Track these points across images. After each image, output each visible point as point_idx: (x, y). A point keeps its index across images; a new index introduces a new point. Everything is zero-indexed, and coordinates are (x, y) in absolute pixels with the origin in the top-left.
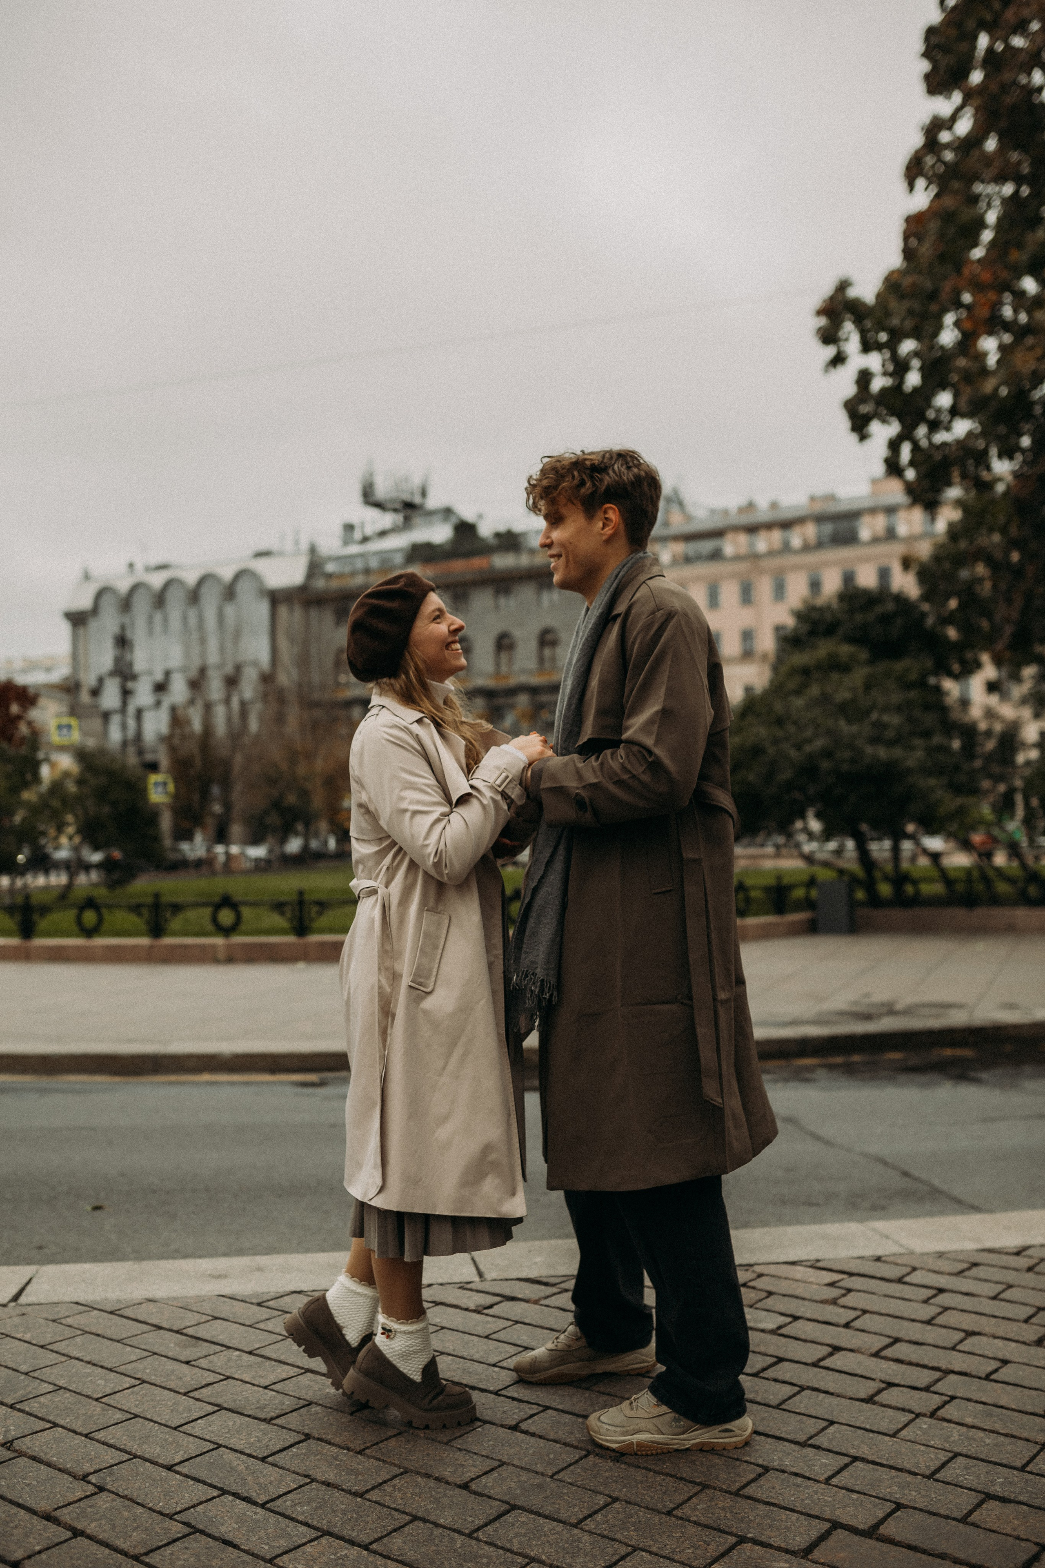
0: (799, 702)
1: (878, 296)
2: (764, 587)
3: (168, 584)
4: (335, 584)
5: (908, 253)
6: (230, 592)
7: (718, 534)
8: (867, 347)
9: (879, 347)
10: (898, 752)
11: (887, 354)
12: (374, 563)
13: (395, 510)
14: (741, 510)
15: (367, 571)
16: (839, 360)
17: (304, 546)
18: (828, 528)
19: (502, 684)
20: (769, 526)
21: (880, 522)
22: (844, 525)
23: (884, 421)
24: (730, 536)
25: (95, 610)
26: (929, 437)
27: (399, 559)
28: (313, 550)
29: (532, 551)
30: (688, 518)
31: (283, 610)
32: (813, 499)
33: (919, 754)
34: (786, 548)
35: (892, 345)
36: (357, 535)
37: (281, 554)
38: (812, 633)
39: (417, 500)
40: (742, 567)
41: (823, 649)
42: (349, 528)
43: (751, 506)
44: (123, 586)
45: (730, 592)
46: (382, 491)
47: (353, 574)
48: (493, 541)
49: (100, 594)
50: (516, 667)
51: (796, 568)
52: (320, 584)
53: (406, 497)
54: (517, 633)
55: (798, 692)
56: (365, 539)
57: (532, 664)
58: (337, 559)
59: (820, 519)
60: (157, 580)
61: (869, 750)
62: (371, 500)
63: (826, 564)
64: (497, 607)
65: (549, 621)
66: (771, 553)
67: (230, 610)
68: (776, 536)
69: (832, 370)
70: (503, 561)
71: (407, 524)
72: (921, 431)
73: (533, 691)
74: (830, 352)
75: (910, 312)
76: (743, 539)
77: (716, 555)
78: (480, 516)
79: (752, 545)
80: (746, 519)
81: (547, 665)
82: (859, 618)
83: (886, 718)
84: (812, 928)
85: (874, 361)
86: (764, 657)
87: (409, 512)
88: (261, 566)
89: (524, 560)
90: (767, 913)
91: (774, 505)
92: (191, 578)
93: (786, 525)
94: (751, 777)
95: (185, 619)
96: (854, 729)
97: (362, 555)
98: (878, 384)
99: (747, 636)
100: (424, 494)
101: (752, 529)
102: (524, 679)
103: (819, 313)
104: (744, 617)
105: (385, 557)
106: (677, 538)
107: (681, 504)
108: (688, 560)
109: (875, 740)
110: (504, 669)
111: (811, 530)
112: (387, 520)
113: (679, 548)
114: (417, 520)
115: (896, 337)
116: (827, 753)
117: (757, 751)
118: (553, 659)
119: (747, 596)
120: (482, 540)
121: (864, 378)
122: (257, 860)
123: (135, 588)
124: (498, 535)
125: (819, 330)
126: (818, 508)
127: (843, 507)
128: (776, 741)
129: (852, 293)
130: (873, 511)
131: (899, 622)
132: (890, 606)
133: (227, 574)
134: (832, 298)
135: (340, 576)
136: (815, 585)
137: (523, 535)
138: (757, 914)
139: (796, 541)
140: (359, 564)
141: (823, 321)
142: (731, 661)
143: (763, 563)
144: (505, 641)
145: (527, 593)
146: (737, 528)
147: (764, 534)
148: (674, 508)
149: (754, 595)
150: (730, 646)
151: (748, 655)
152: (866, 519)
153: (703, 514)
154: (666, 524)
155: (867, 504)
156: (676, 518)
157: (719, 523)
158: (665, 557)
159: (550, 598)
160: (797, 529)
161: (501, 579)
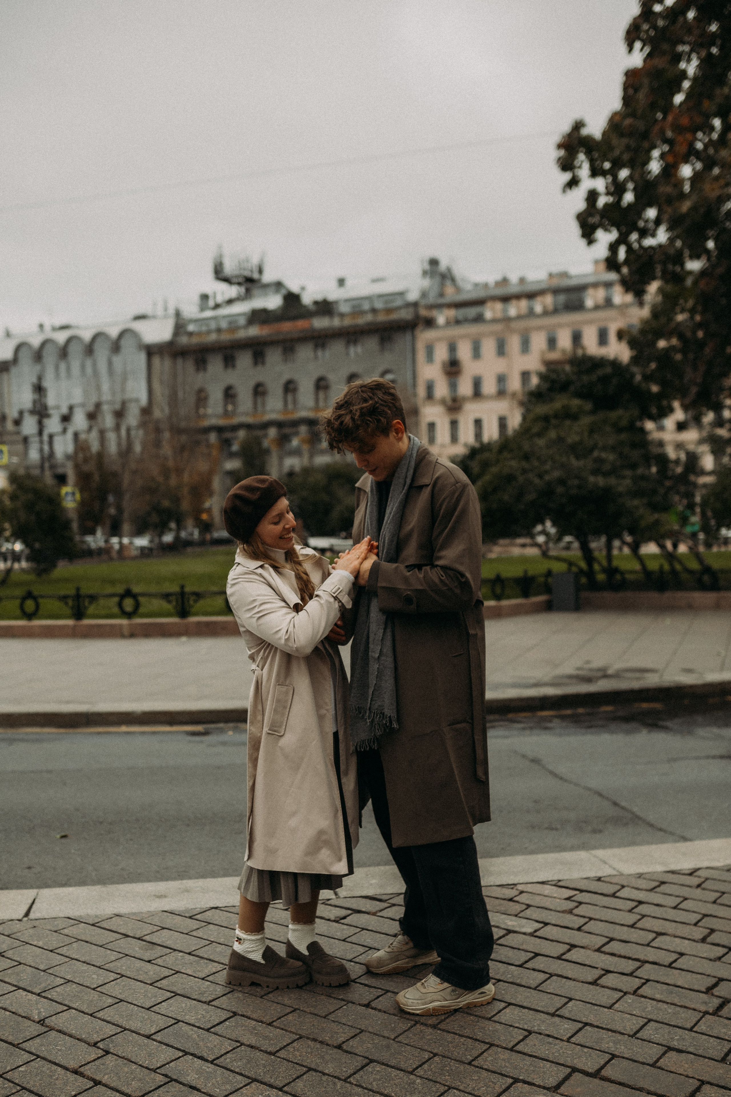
0: (541, 442)
1: (604, 134)
2: (514, 343)
3: (69, 340)
4: (195, 340)
5: (627, 100)
6: (116, 346)
7: (480, 302)
8: (595, 173)
9: (603, 173)
10: (612, 481)
11: (610, 178)
12: (224, 325)
13: (239, 284)
14: (498, 284)
15: (219, 330)
16: (573, 183)
17: (171, 311)
18: (562, 298)
20: (518, 297)
21: (600, 294)
22: (574, 296)
23: (606, 230)
24: (489, 304)
25: (15, 360)
26: (639, 241)
27: (242, 321)
28: (178, 314)
29: (342, 315)
30: (458, 290)
31: (156, 361)
32: (551, 275)
33: (628, 482)
34: (531, 313)
35: (613, 172)
36: (211, 303)
37: (154, 317)
38: (550, 389)
39: (256, 276)
40: (498, 327)
41: (559, 403)
42: (205, 297)
43: (505, 281)
44: (36, 342)
45: (489, 347)
46: (229, 268)
47: (209, 332)
48: (312, 308)
49: (18, 349)
51: (539, 328)
52: (184, 340)
53: (247, 273)
54: (331, 377)
55: (539, 435)
56: (217, 306)
58: (196, 321)
59: (556, 291)
60: (61, 337)
61: (592, 479)
62: (220, 276)
63: (560, 326)
64: (316, 358)
65: (354, 368)
66: (519, 317)
67: (117, 360)
68: (524, 304)
69: (568, 191)
70: (320, 323)
71: (248, 295)
72: (634, 237)
74: (567, 176)
75: (628, 148)
76: (499, 306)
77: (479, 319)
78: (303, 288)
79: (505, 311)
80: (501, 291)
82: (585, 379)
83: (604, 455)
84: (549, 607)
85: (600, 184)
86: (514, 395)
87: (249, 285)
88: (139, 326)
89: (336, 322)
90: (516, 597)
91: (522, 280)
92: (87, 336)
93: (531, 296)
94: (506, 498)
95: (83, 367)
96: (581, 463)
97: (215, 318)
98: (602, 201)
99: (501, 379)
100: (260, 271)
101: (506, 299)
103: (560, 146)
104: (499, 366)
105: (232, 319)
106: (449, 306)
107: (453, 280)
108: (458, 322)
109: (596, 472)
110: (321, 404)
111: (549, 300)
112: (233, 291)
113: (452, 313)
114: (255, 292)
115: (617, 165)
116: (562, 482)
117: (510, 478)
119: (501, 350)
120: (304, 307)
121: (592, 196)
122: (142, 549)
123: (44, 343)
124: (316, 303)
125: (559, 159)
126: (556, 282)
127: (574, 282)
128: (524, 471)
129: (585, 132)
130: (595, 285)
131: (615, 381)
132: (608, 370)
133: (114, 332)
134: (570, 135)
135: (199, 334)
136: (552, 342)
137: (336, 302)
138: (509, 597)
139: (538, 309)
140: (213, 325)
141: (562, 153)
142: (489, 398)
143: (514, 325)
144: (322, 383)
145: (337, 347)
146: (494, 298)
147: (514, 302)
148: (448, 283)
149: (507, 348)
150: (489, 387)
151: (501, 393)
152: (591, 292)
153: (468, 287)
154: (442, 295)
155: (591, 280)
156: (449, 290)
157: (481, 294)
158: (441, 320)
159: (356, 351)
160: (539, 299)
161: (319, 337)
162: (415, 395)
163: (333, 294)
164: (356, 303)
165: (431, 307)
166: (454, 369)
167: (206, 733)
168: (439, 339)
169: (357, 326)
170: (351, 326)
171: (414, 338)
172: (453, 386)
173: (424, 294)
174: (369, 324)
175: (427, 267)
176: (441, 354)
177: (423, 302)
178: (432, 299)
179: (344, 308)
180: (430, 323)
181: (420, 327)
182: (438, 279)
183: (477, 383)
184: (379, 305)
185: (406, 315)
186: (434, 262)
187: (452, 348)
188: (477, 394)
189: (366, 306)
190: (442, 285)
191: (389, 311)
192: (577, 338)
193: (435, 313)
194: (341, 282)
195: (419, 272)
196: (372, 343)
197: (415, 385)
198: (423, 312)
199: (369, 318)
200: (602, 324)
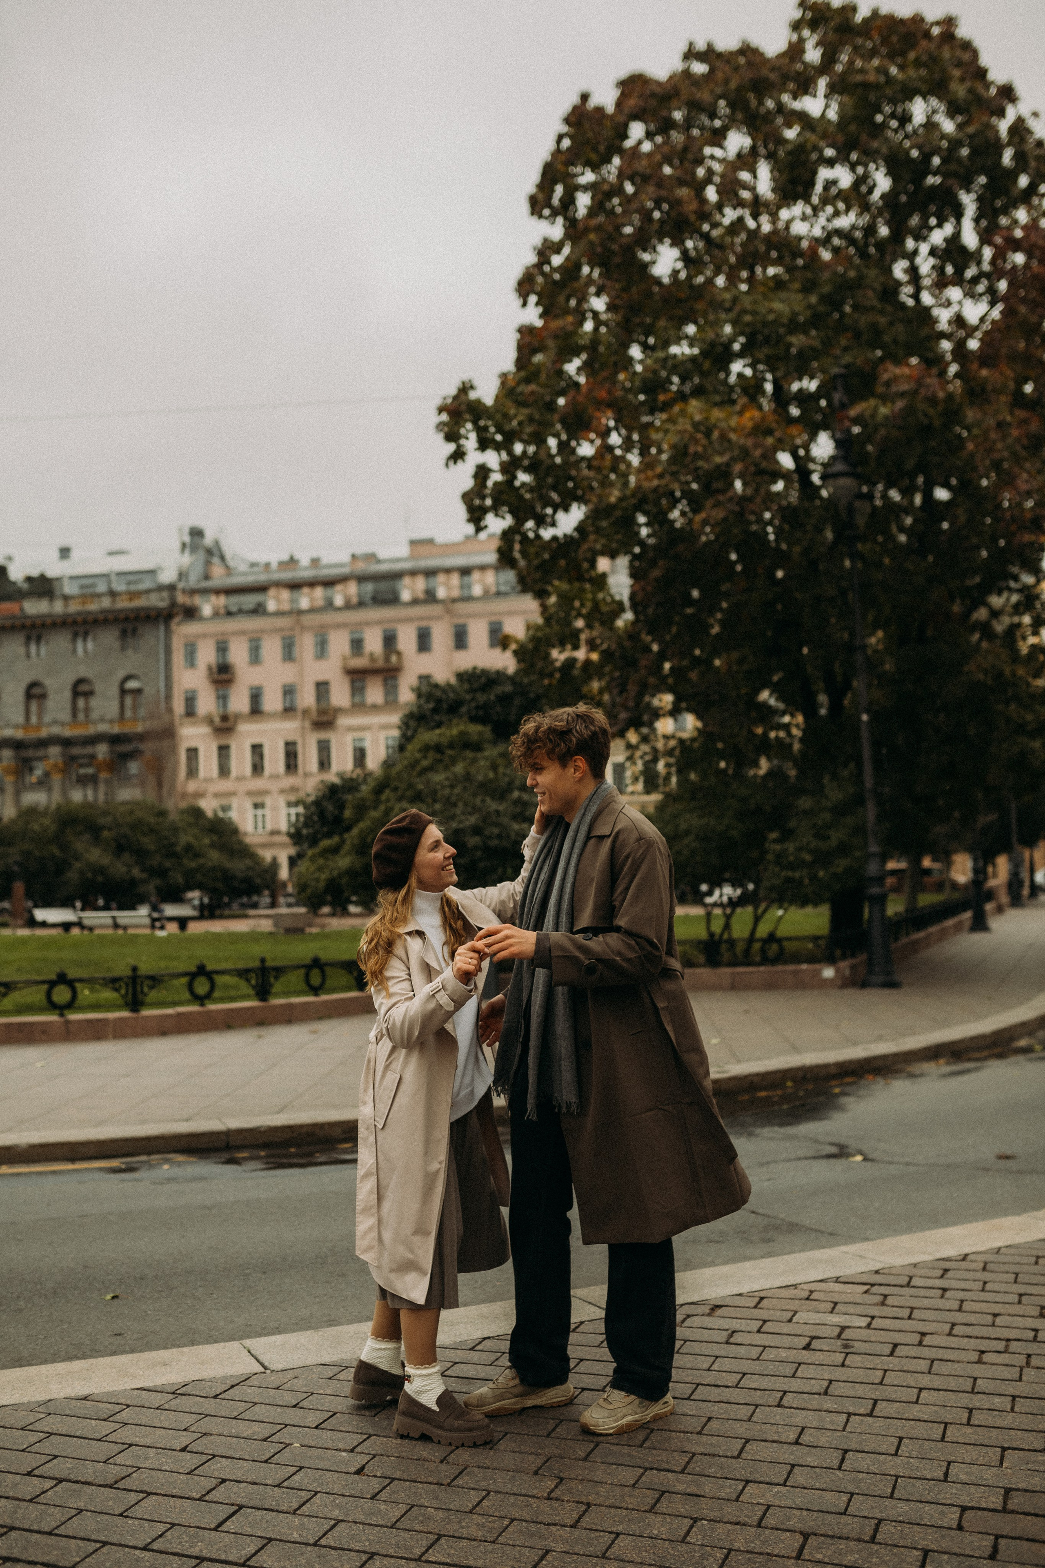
1: (496, 399)
2: (307, 644)
5: (522, 362)
7: (262, 589)
8: (484, 444)
9: (498, 447)
11: (503, 452)
14: (282, 565)
18: (369, 588)
19: (32, 735)
20: (312, 584)
21: (420, 585)
22: (384, 585)
23: (498, 515)
24: (272, 592)
26: (535, 531)
29: (66, 598)
30: (229, 570)
32: (354, 557)
34: (329, 605)
35: (506, 446)
40: (285, 622)
43: (292, 562)
45: (272, 648)
48: (25, 586)
50: (47, 719)
51: (339, 626)
54: (49, 683)
57: (65, 715)
59: (361, 579)
63: (368, 624)
64: (28, 655)
65: (83, 671)
66: (312, 610)
68: (319, 592)
69: (452, 465)
70: (35, 607)
72: (530, 524)
73: (66, 742)
74: (451, 447)
76: (285, 594)
77: (259, 610)
79: (294, 601)
80: (287, 575)
81: (81, 716)
82: (482, 698)
85: (492, 459)
86: (306, 712)
89: (58, 607)
91: (315, 562)
93: (329, 583)
98: (494, 479)
99: (289, 691)
101: (295, 586)
102: (56, 730)
103: (442, 410)
104: (287, 674)
106: (218, 592)
107: (222, 558)
108: (229, 614)
110: (34, 719)
111: (352, 589)
113: (222, 600)
115: (510, 438)
118: (87, 710)
119: (289, 653)
120: (14, 583)
121: (482, 472)
124: (29, 579)
125: (441, 425)
126: (361, 567)
127: (384, 568)
129: (474, 396)
130: (413, 573)
134: (454, 398)
136: (357, 645)
137: (58, 579)
139: (339, 601)
141: (444, 417)
142: (272, 716)
143: (306, 620)
144: (36, 691)
145: (60, 641)
146: (278, 584)
147: (306, 590)
148: (216, 560)
149: (296, 651)
150: (272, 702)
151: (289, 710)
152: (407, 581)
153: (243, 568)
154: (207, 577)
155: (407, 565)
156: (217, 570)
157: (262, 578)
158: (207, 610)
159: (86, 647)
160: (339, 587)
161: (33, 626)
162: (170, 710)
163: (54, 568)
164: (87, 581)
165: (193, 592)
166: (225, 676)
167: (130, 1169)
168: (205, 636)
169: (89, 613)
170: (79, 613)
171: (168, 632)
172: (223, 699)
173: (182, 575)
174: (103, 611)
175: (187, 539)
176: (207, 656)
177: (181, 586)
178: (193, 580)
179: (69, 589)
180: (191, 613)
181: (176, 620)
182: (201, 555)
183: (256, 697)
184: (120, 586)
185: (158, 601)
186: (197, 533)
187: (222, 648)
188: (256, 710)
189: (102, 588)
190: (208, 563)
191: (134, 595)
192: (390, 640)
193: (197, 600)
194: (65, 552)
195: (177, 546)
196: (109, 637)
197: (169, 697)
198: (181, 599)
199: (106, 603)
200: (423, 624)
